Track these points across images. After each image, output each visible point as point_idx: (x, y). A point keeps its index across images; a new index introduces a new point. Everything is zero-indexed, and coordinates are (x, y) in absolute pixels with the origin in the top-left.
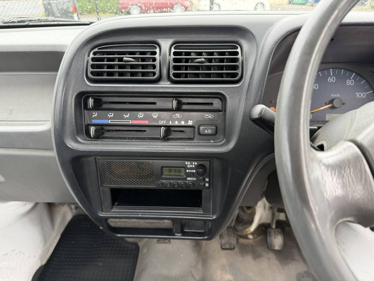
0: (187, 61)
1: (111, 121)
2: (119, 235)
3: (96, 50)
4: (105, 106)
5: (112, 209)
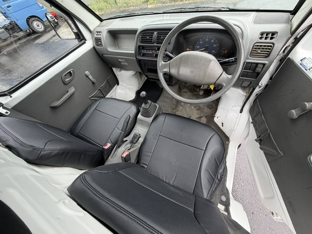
1: (145, 52)
5: (148, 73)
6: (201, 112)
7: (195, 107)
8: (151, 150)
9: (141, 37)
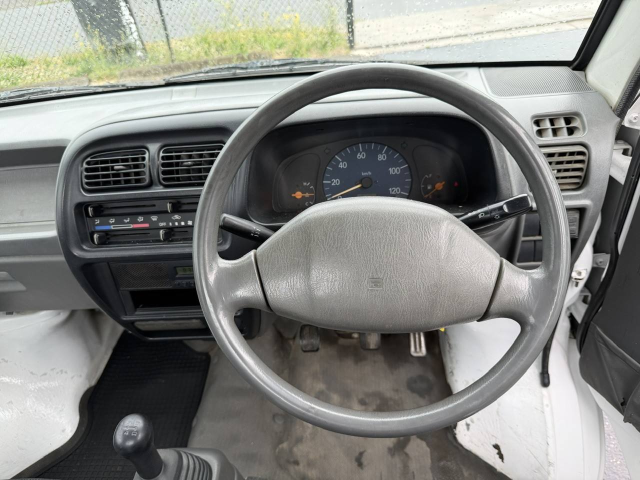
0: (177, 164)
1: (113, 227)
2: (151, 339)
3: (89, 159)
4: (106, 212)
5: (136, 311)
7: (362, 402)
9: (87, 170)
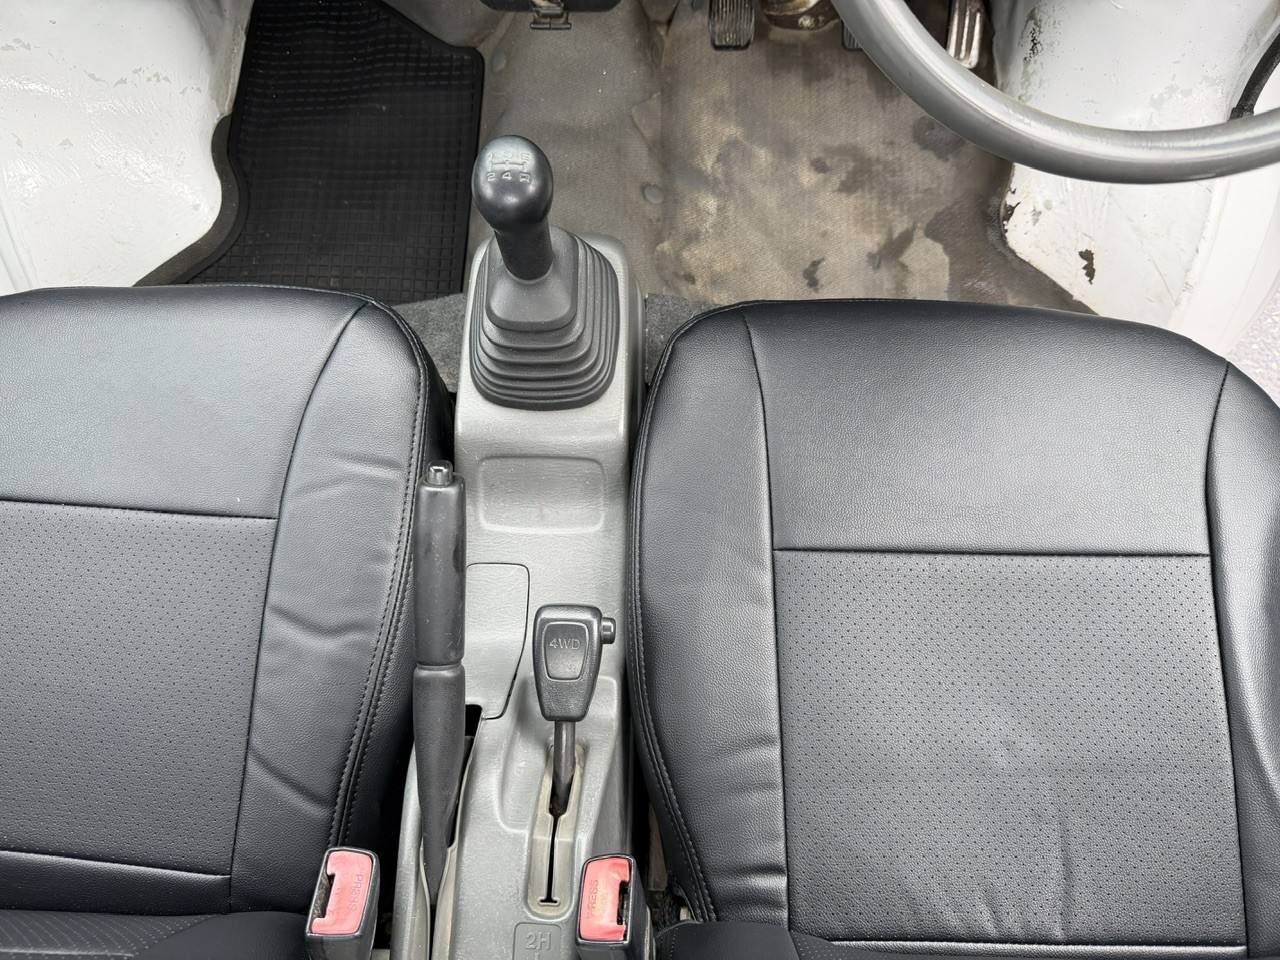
6: (881, 198)
7: (819, 166)
8: (760, 713)
